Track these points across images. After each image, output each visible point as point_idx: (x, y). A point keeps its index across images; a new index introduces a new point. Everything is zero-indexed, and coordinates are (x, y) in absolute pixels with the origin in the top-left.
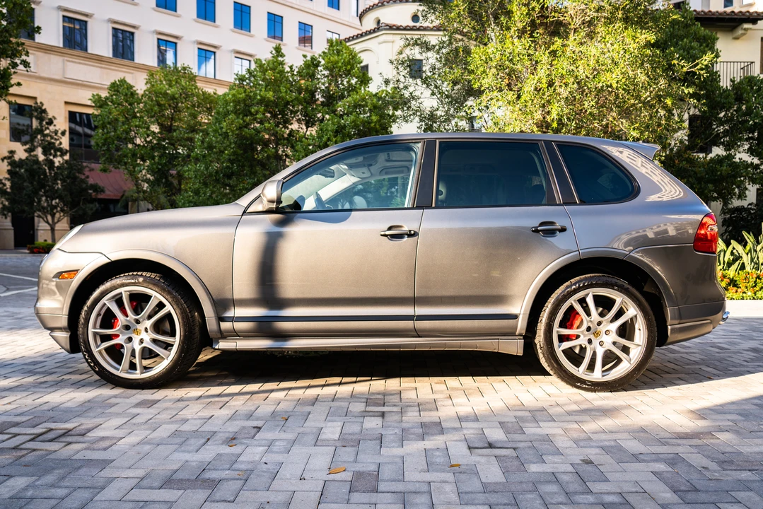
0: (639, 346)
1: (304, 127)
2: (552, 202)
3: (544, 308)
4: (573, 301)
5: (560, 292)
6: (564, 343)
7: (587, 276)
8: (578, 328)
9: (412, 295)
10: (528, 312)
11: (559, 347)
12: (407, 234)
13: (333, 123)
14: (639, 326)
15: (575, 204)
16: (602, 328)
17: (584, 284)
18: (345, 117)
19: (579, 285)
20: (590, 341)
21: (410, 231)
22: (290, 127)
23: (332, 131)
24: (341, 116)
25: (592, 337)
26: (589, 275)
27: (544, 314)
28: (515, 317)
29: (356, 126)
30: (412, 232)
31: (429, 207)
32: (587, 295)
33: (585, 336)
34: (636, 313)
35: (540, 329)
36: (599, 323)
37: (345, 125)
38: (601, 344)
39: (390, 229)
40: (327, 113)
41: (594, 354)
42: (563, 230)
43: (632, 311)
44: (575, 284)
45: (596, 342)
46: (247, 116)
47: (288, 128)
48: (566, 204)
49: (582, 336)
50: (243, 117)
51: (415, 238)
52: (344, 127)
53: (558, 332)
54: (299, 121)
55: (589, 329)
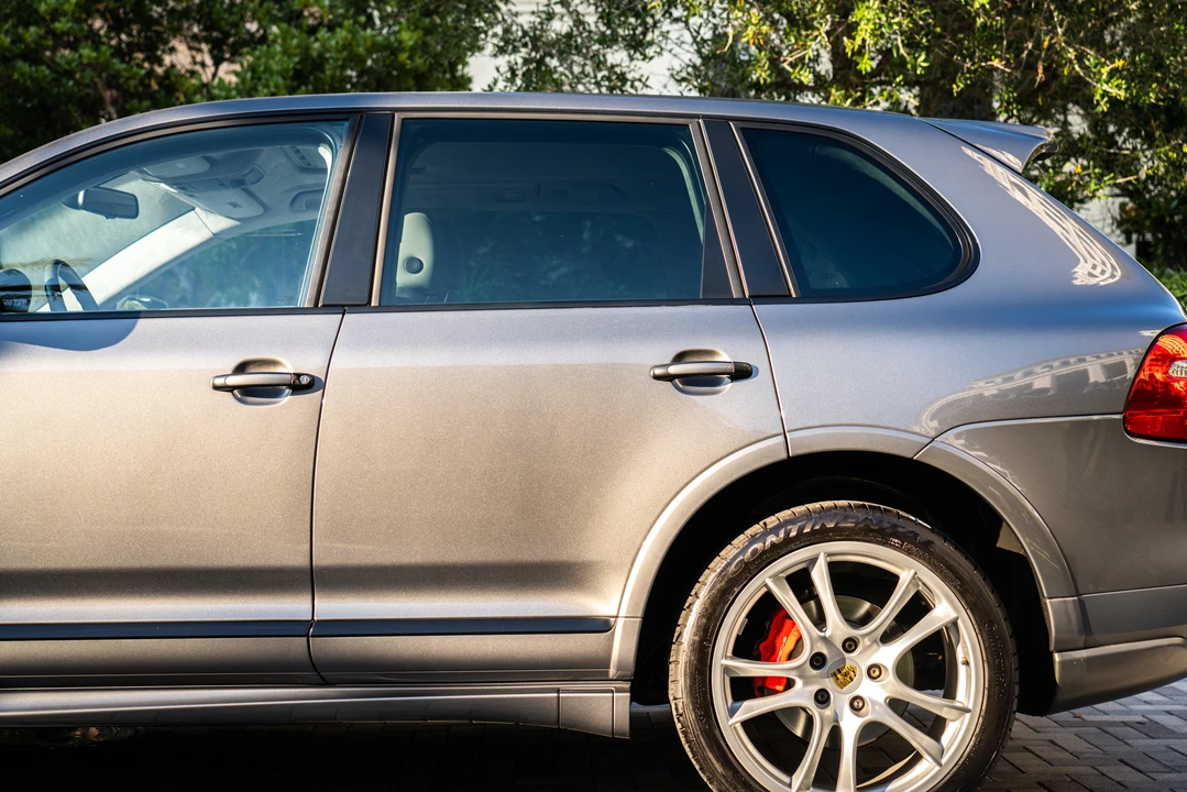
0: (968, 711)
1: (209, 61)
2: (718, 295)
3: (690, 599)
4: (768, 579)
5: (736, 551)
6: (747, 704)
7: (811, 506)
8: (790, 657)
9: (303, 561)
10: (640, 613)
11: (732, 712)
12: (289, 386)
13: (285, 52)
14: (966, 653)
15: (784, 298)
16: (860, 660)
17: (801, 530)
18: (323, 33)
19: (787, 533)
20: (822, 698)
21: (298, 376)
22: (167, 60)
23: (283, 74)
24: (312, 31)
25: (829, 684)
26: (817, 505)
27: (686, 619)
28: (602, 626)
29: (355, 60)
30: (305, 380)
31: (363, 306)
32: (813, 561)
33: (807, 681)
34: (954, 615)
35: (677, 662)
36: (850, 644)
37: (321, 56)
38: (856, 705)
39: (241, 368)
40: (275, 20)
41: (835, 735)
42: (742, 373)
43: (945, 609)
44: (775, 530)
45: (840, 700)
46: (27, 25)
47: (160, 62)
48: (758, 298)
49: (799, 683)
50: (15, 26)
51: (315, 396)
52: (319, 63)
53: (726, 669)
54: (193, 42)
55: (818, 661)
